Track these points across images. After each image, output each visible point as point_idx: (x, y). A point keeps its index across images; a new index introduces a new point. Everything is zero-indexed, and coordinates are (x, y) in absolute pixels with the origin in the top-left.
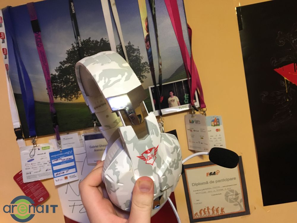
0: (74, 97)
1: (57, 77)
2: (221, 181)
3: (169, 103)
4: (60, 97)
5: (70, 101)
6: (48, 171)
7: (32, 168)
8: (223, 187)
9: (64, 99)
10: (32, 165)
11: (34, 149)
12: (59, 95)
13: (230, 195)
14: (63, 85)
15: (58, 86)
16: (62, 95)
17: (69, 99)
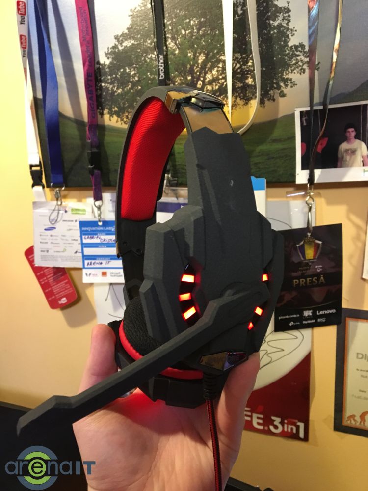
1: (107, 70)
3: (340, 156)
4: (109, 113)
5: (126, 124)
6: (77, 254)
7: (52, 243)
9: (115, 118)
10: (51, 238)
11: (57, 208)
12: (107, 108)
14: (117, 89)
15: (107, 88)
16: (113, 110)
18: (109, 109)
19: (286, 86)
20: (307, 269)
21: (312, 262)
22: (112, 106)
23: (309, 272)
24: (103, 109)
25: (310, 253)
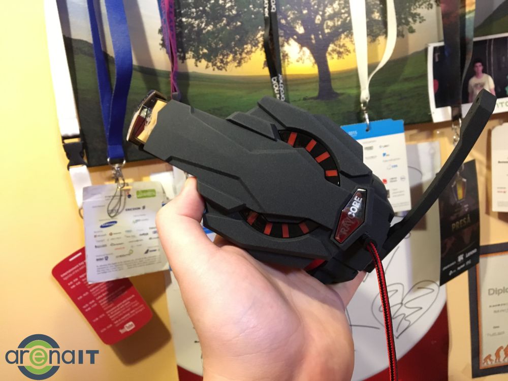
0: (231, 61)
3: (470, 91)
4: (194, 57)
5: (221, 69)
6: (149, 254)
7: (112, 245)
9: (204, 62)
12: (191, 51)
14: (206, 25)
15: (191, 25)
17: (219, 64)
18: (193, 52)
19: (415, 21)
20: (460, 211)
22: (198, 47)
23: (461, 214)
24: (184, 52)
25: (460, 193)
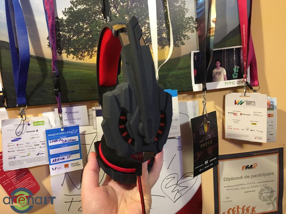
0: (86, 55)
2: (257, 176)
3: (213, 75)
4: (66, 52)
6: (40, 155)
8: (259, 183)
10: (18, 146)
12: (65, 49)
13: (265, 193)
14: (73, 36)
16: (70, 50)
19: (185, 39)
20: (206, 138)
21: (207, 133)
23: (206, 139)
24: (61, 50)
25: (206, 129)
